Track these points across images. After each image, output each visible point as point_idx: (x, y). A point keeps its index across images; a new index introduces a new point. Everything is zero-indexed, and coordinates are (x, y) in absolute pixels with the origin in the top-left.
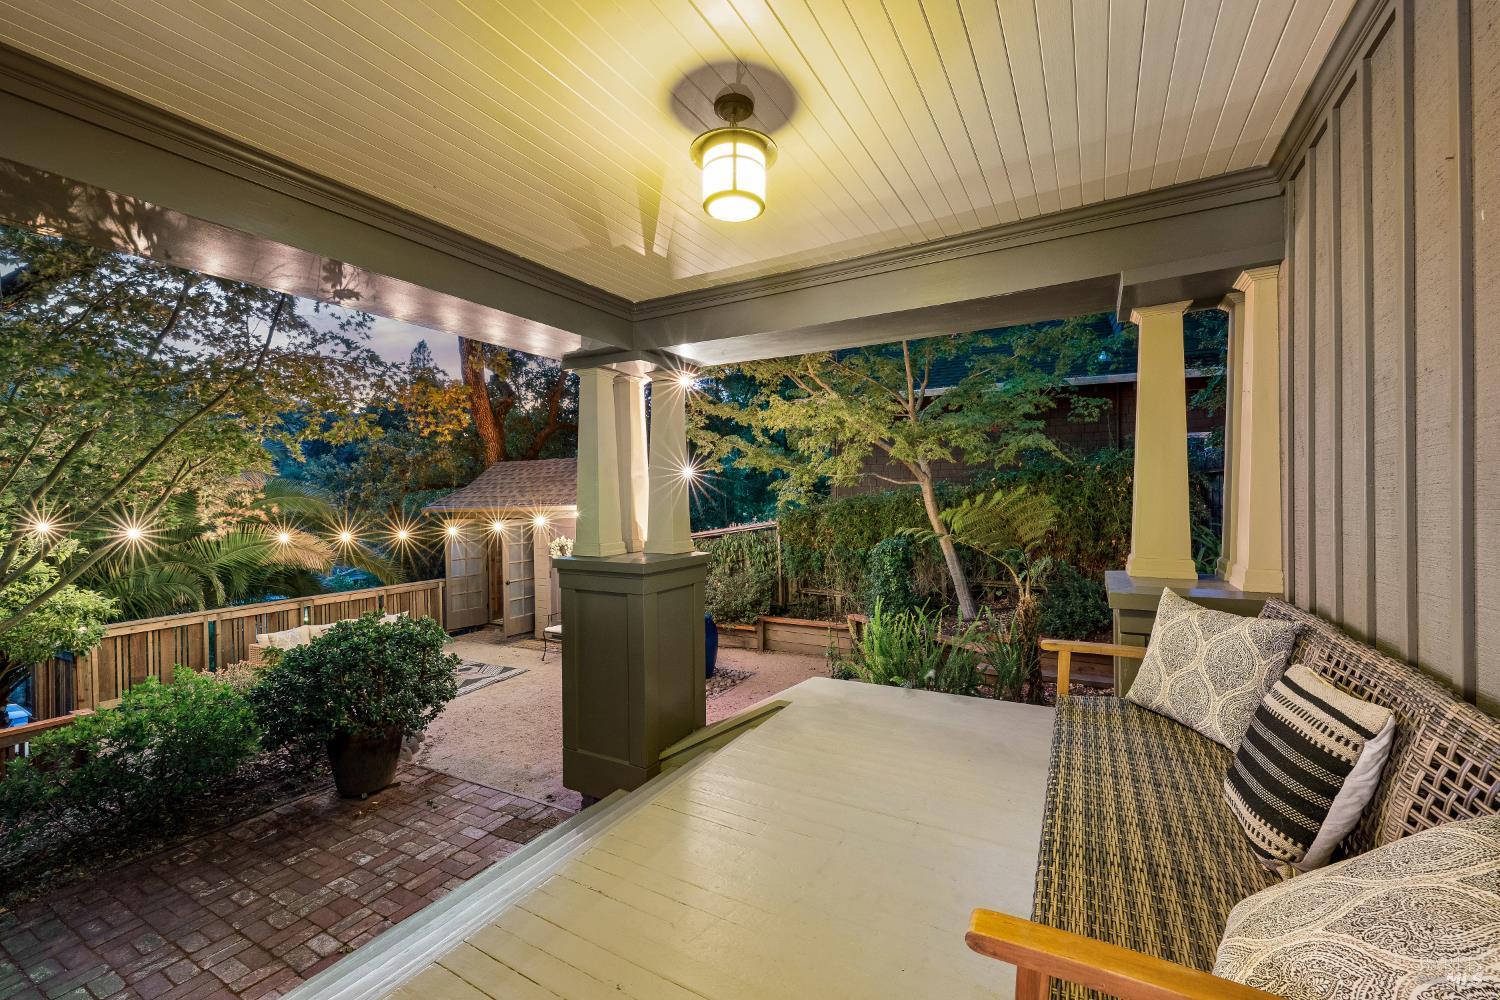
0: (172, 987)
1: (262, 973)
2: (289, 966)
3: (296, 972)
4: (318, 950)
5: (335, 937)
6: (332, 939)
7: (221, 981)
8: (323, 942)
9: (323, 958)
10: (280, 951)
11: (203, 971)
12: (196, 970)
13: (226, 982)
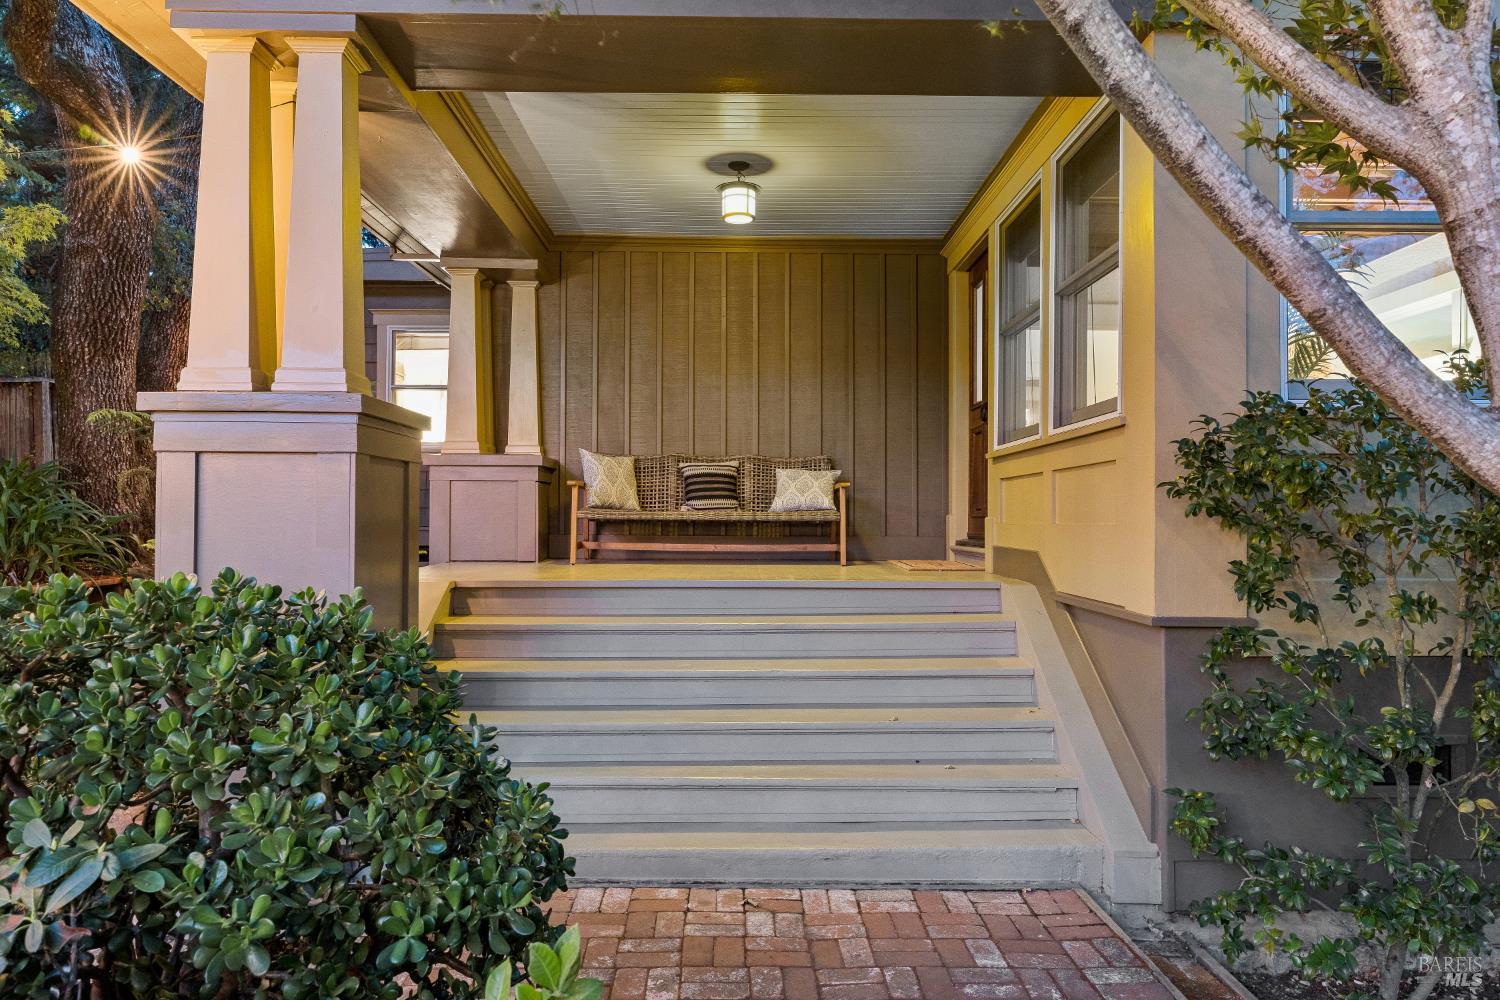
0: (918, 968)
1: (829, 932)
2: (805, 926)
3: (803, 918)
4: (770, 922)
5: (745, 925)
6: (749, 923)
7: (870, 945)
8: (758, 927)
9: (774, 913)
10: (800, 944)
11: (882, 968)
12: (889, 975)
13: (866, 942)
